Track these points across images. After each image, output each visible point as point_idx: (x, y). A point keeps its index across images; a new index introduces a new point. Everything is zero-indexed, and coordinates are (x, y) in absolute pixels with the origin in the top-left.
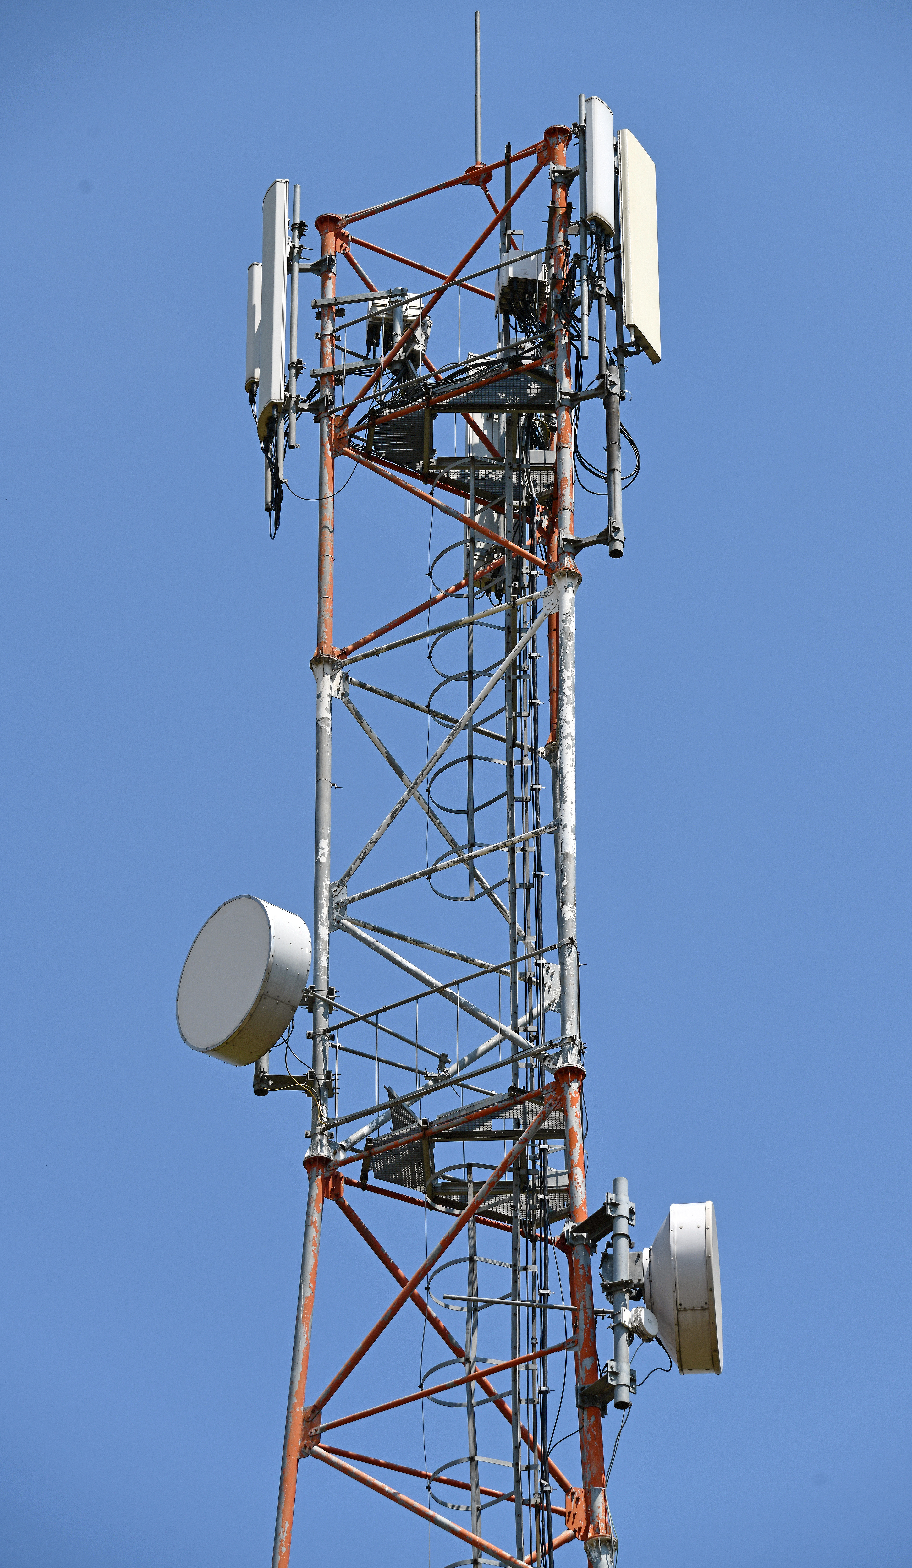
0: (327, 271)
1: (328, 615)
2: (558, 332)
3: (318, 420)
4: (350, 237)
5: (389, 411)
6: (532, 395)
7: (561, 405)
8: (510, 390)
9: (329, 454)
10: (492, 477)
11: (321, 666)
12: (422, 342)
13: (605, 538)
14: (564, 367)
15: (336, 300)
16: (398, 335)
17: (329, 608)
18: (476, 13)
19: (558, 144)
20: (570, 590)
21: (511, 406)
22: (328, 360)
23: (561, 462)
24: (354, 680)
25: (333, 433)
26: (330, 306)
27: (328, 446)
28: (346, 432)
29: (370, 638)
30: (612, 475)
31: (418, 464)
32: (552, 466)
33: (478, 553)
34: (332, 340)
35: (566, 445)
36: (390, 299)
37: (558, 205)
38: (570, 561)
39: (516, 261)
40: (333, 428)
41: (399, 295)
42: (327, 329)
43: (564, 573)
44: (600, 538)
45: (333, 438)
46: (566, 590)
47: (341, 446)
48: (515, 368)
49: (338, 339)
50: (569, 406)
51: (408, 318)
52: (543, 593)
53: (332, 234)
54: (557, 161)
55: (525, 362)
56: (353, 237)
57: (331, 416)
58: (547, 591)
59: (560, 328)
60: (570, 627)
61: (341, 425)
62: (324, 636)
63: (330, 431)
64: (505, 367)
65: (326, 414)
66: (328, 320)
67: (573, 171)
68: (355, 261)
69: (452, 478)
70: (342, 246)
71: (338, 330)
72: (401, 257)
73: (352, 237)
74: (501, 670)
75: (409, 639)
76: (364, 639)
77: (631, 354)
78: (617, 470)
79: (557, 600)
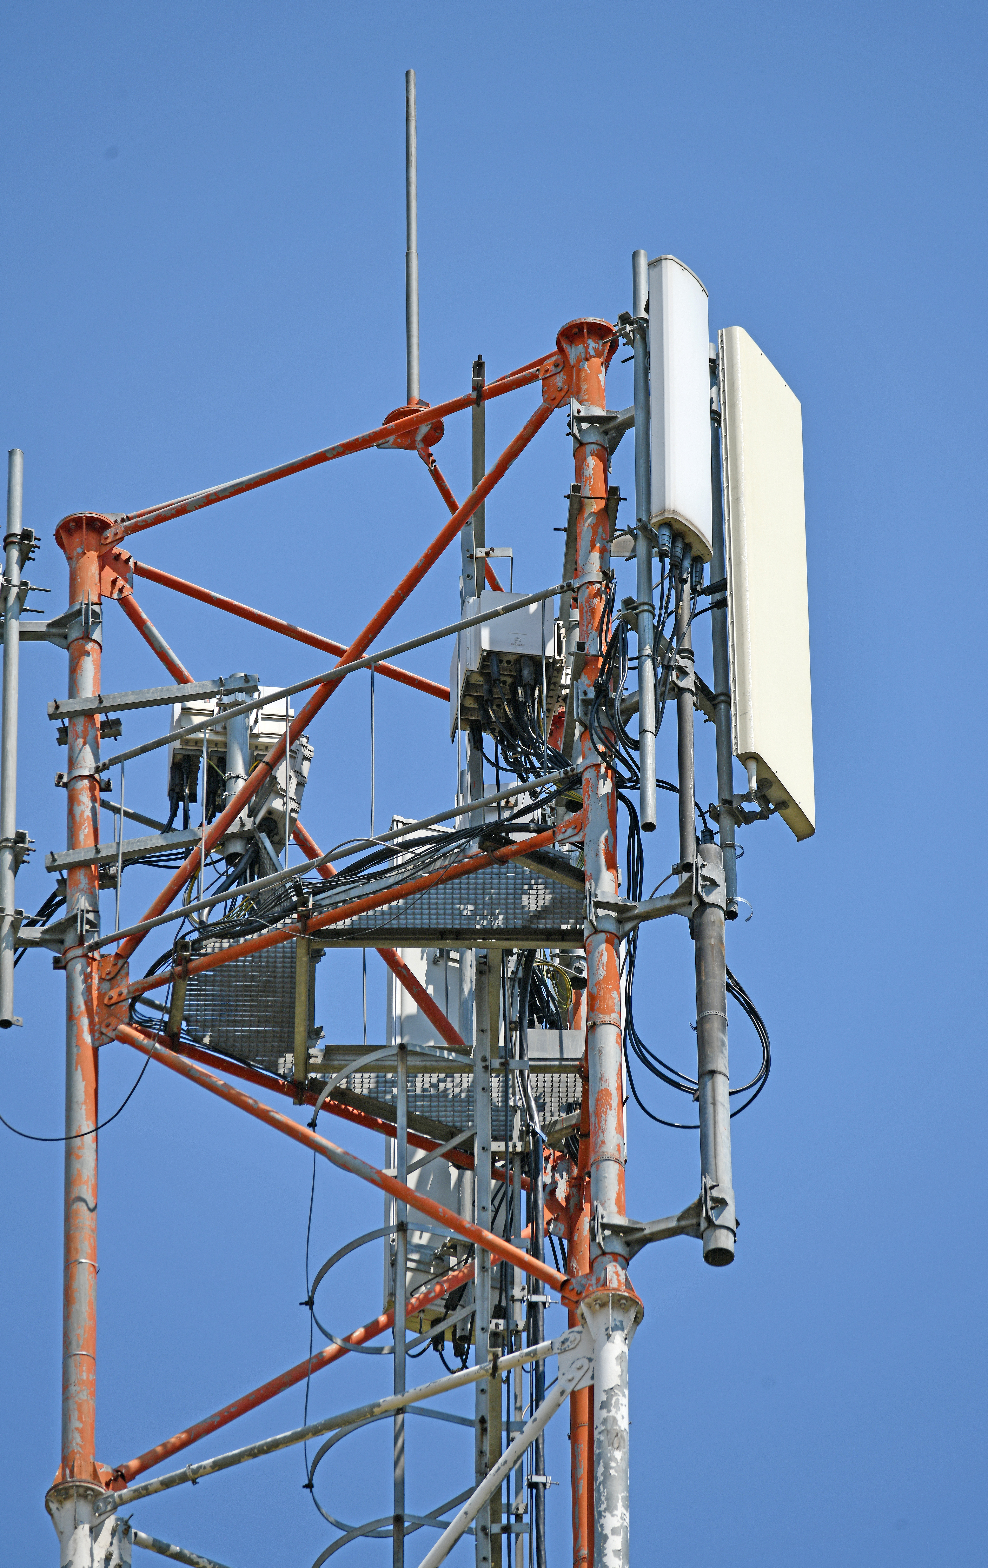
0: (82, 638)
1: (85, 1393)
2: (589, 770)
3: (63, 964)
4: (131, 564)
5: (217, 945)
6: (533, 908)
7: (596, 931)
8: (484, 898)
9: (88, 1038)
10: (446, 1089)
11: (69, 1505)
12: (291, 793)
13: (694, 1221)
14: (602, 846)
15: (101, 701)
16: (237, 777)
17: (88, 1377)
18: (408, 74)
19: (587, 359)
20: (618, 1337)
21: (488, 933)
22: (85, 833)
23: (597, 1056)
24: (142, 1535)
25: (95, 993)
26: (89, 714)
27: (85, 1022)
28: (125, 991)
29: (178, 1443)
30: (709, 1084)
31: (281, 1061)
32: (577, 1063)
33: (415, 1256)
34: (92, 789)
35: (607, 1018)
36: (221, 700)
37: (586, 492)
38: (617, 1273)
39: (496, 614)
40: (96, 981)
41: (240, 690)
42: (82, 764)
43: (605, 1300)
44: (683, 1223)
45: (95, 1003)
46: (609, 1336)
47: (113, 1021)
48: (496, 849)
49: (107, 788)
50: (615, 932)
51: (261, 740)
52: (557, 1345)
53: (93, 555)
54: (586, 397)
55: (518, 837)
56: (139, 563)
57: (90, 954)
58: (567, 1340)
59: (595, 762)
60: (619, 1417)
61: (112, 975)
62: (77, 1439)
63: (89, 989)
64: (474, 847)
65: (79, 952)
66: (85, 744)
67: (621, 418)
68: (144, 616)
69: (358, 1091)
70: (114, 582)
71: (105, 767)
72: (244, 606)
73: (136, 563)
74: (466, 1513)
75: (263, 1445)
76: (164, 1445)
77: (749, 818)
78: (720, 1073)
79: (590, 1360)
